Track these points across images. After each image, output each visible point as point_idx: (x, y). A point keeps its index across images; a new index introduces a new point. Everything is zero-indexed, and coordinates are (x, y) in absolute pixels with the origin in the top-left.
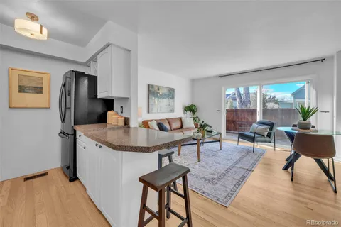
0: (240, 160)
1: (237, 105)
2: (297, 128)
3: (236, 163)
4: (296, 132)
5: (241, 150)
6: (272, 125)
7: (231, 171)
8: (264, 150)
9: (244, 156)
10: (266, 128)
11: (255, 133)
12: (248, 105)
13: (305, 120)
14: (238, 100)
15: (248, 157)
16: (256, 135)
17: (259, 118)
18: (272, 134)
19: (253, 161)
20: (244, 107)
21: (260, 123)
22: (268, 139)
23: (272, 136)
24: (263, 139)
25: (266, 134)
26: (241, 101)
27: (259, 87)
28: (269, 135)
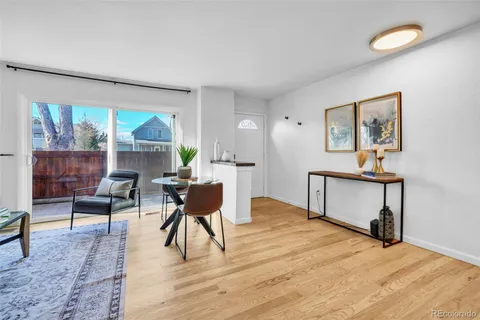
0: (89, 262)
1: (46, 144)
2: (176, 178)
3: (82, 276)
4: (176, 183)
5: (83, 238)
6: (135, 177)
7: (81, 305)
8: (125, 224)
9: (94, 249)
10: (126, 185)
11: (110, 196)
12: (71, 145)
13: (185, 165)
14: (47, 134)
15: (103, 248)
16: (114, 200)
17: (111, 167)
18: (137, 192)
19: (115, 254)
20: (61, 149)
21: (115, 176)
22: (130, 202)
23: (137, 196)
24: (124, 203)
25: (128, 193)
26: (55, 137)
27: (110, 111)
28: (132, 196)
